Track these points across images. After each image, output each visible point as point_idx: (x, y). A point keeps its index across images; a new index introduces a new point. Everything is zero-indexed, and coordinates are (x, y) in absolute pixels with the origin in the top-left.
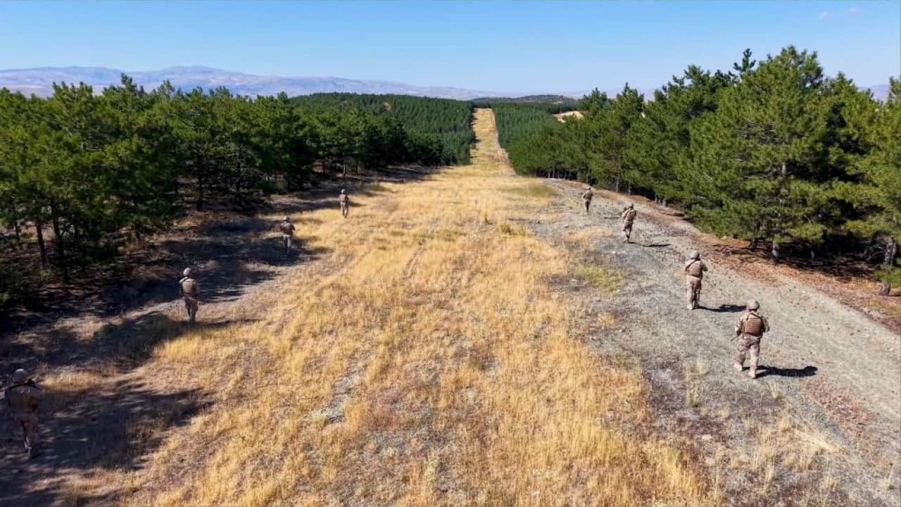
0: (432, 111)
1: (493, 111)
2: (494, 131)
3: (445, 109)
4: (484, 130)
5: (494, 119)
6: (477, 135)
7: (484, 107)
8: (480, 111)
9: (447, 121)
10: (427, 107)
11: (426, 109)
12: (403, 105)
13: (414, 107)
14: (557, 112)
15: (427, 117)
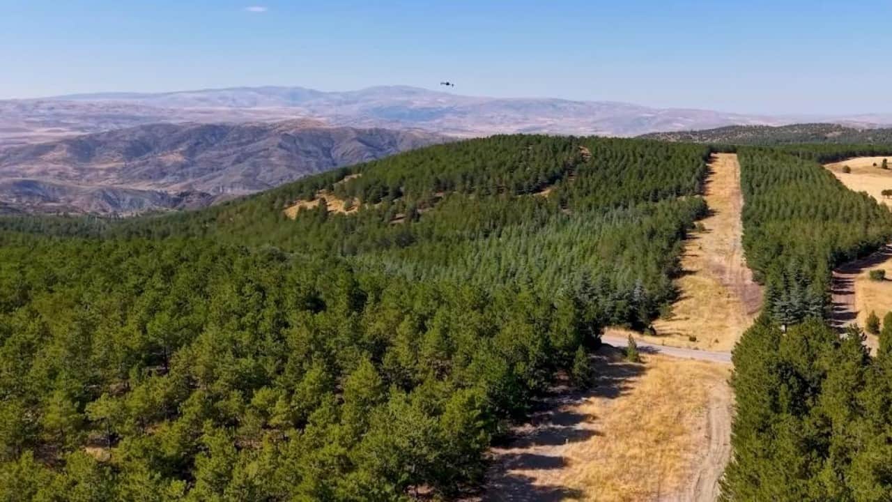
0: (648, 163)
1: (739, 158)
2: (738, 194)
3: (668, 158)
4: (722, 192)
5: (738, 174)
6: (708, 204)
7: (728, 151)
8: (721, 157)
9: (668, 179)
10: (642, 156)
11: (639, 159)
12: (608, 153)
13: (623, 157)
14: (836, 158)
15: (640, 172)
